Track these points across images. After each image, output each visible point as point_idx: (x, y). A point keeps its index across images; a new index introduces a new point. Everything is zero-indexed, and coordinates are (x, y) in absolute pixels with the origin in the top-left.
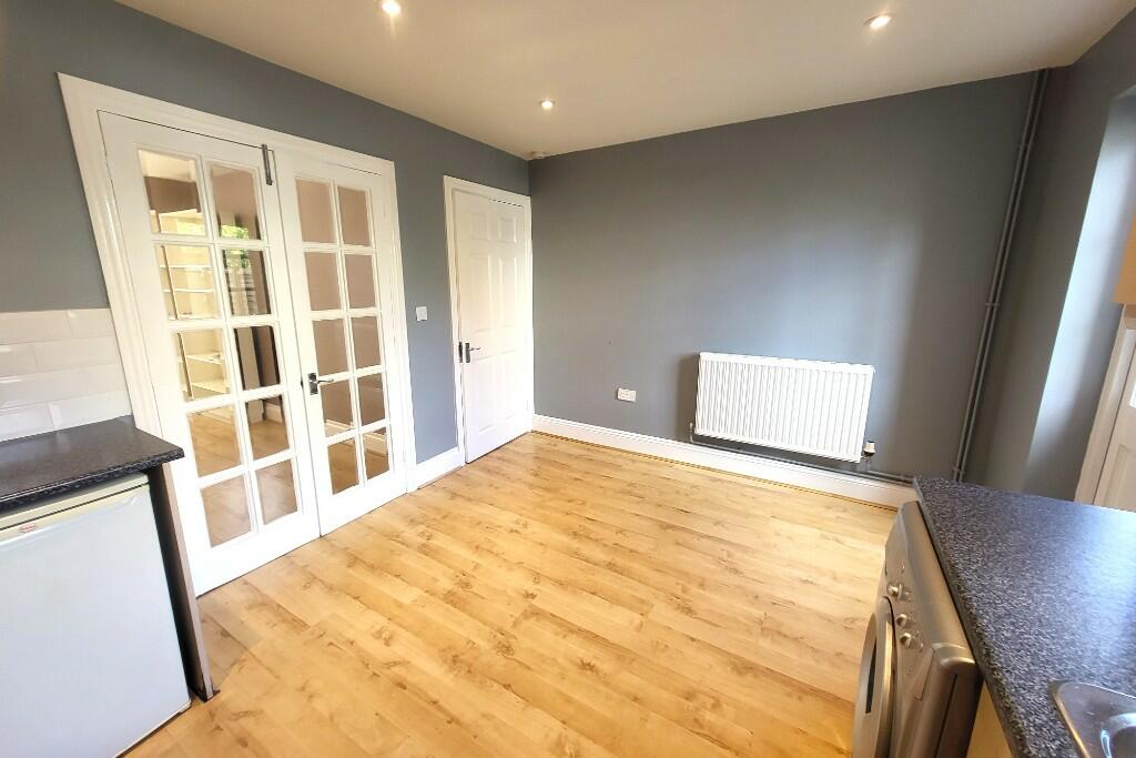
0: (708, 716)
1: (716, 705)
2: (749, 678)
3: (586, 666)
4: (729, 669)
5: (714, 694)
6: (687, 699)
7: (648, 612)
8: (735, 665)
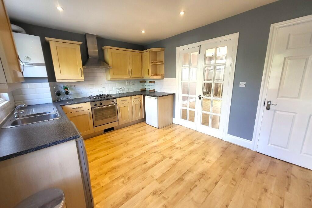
0: (122, 180)
1: (123, 182)
2: (124, 196)
3: (145, 163)
4: (130, 192)
5: (126, 184)
6: (128, 178)
7: (157, 181)
8: (130, 195)
